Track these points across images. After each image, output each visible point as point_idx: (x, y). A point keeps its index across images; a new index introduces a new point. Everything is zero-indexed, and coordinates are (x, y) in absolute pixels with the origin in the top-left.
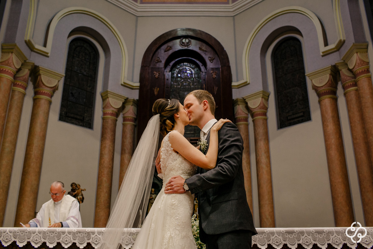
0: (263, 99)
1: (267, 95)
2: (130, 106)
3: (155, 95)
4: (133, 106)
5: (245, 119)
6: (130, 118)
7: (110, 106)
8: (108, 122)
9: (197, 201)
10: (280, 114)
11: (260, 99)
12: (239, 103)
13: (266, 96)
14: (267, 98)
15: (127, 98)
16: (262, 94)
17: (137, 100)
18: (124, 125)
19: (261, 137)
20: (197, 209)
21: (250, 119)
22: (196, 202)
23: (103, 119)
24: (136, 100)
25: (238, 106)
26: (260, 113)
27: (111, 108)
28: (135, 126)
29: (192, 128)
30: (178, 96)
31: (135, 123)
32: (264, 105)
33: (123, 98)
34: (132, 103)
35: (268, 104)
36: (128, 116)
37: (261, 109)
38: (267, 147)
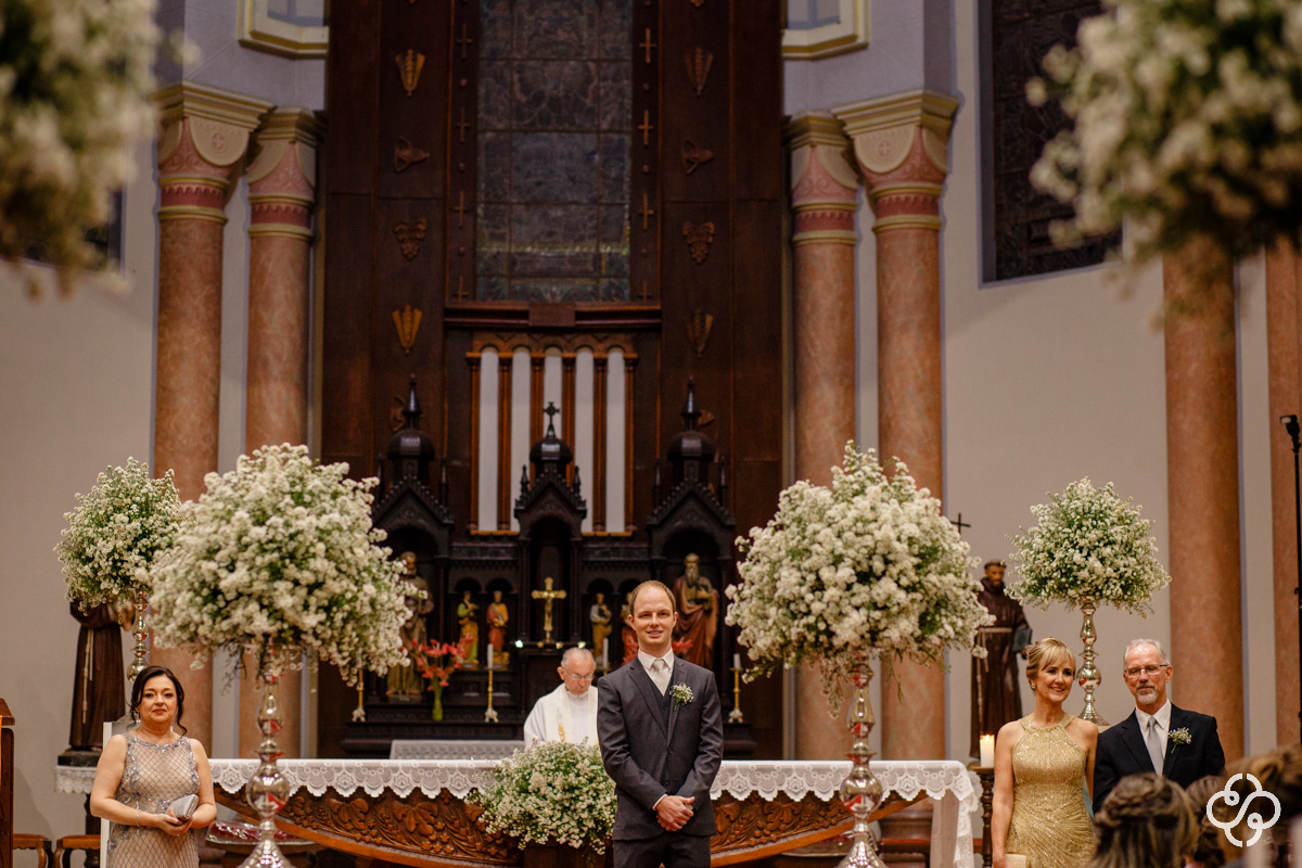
0: (924, 132)
1: (947, 113)
2: (284, 145)
3: (406, 92)
4: (297, 145)
5: (841, 216)
6: (284, 206)
7: (195, 159)
8: (186, 235)
9: (604, 607)
10: (999, 207)
11: (912, 130)
12: (814, 136)
13: (942, 117)
14: (944, 123)
15: (271, 111)
16: (918, 111)
17: (316, 112)
18: (257, 241)
19: (906, 313)
20: (602, 643)
21: (865, 218)
22: (601, 613)
23: (164, 220)
24: (312, 115)
25: (807, 149)
26: (907, 199)
27: (198, 168)
28: (310, 241)
29: (585, 250)
30: (517, 87)
31: (308, 225)
32: (928, 161)
33: (251, 113)
34: (292, 132)
35: (946, 155)
36: (274, 194)
37: (916, 180)
38: (928, 363)
